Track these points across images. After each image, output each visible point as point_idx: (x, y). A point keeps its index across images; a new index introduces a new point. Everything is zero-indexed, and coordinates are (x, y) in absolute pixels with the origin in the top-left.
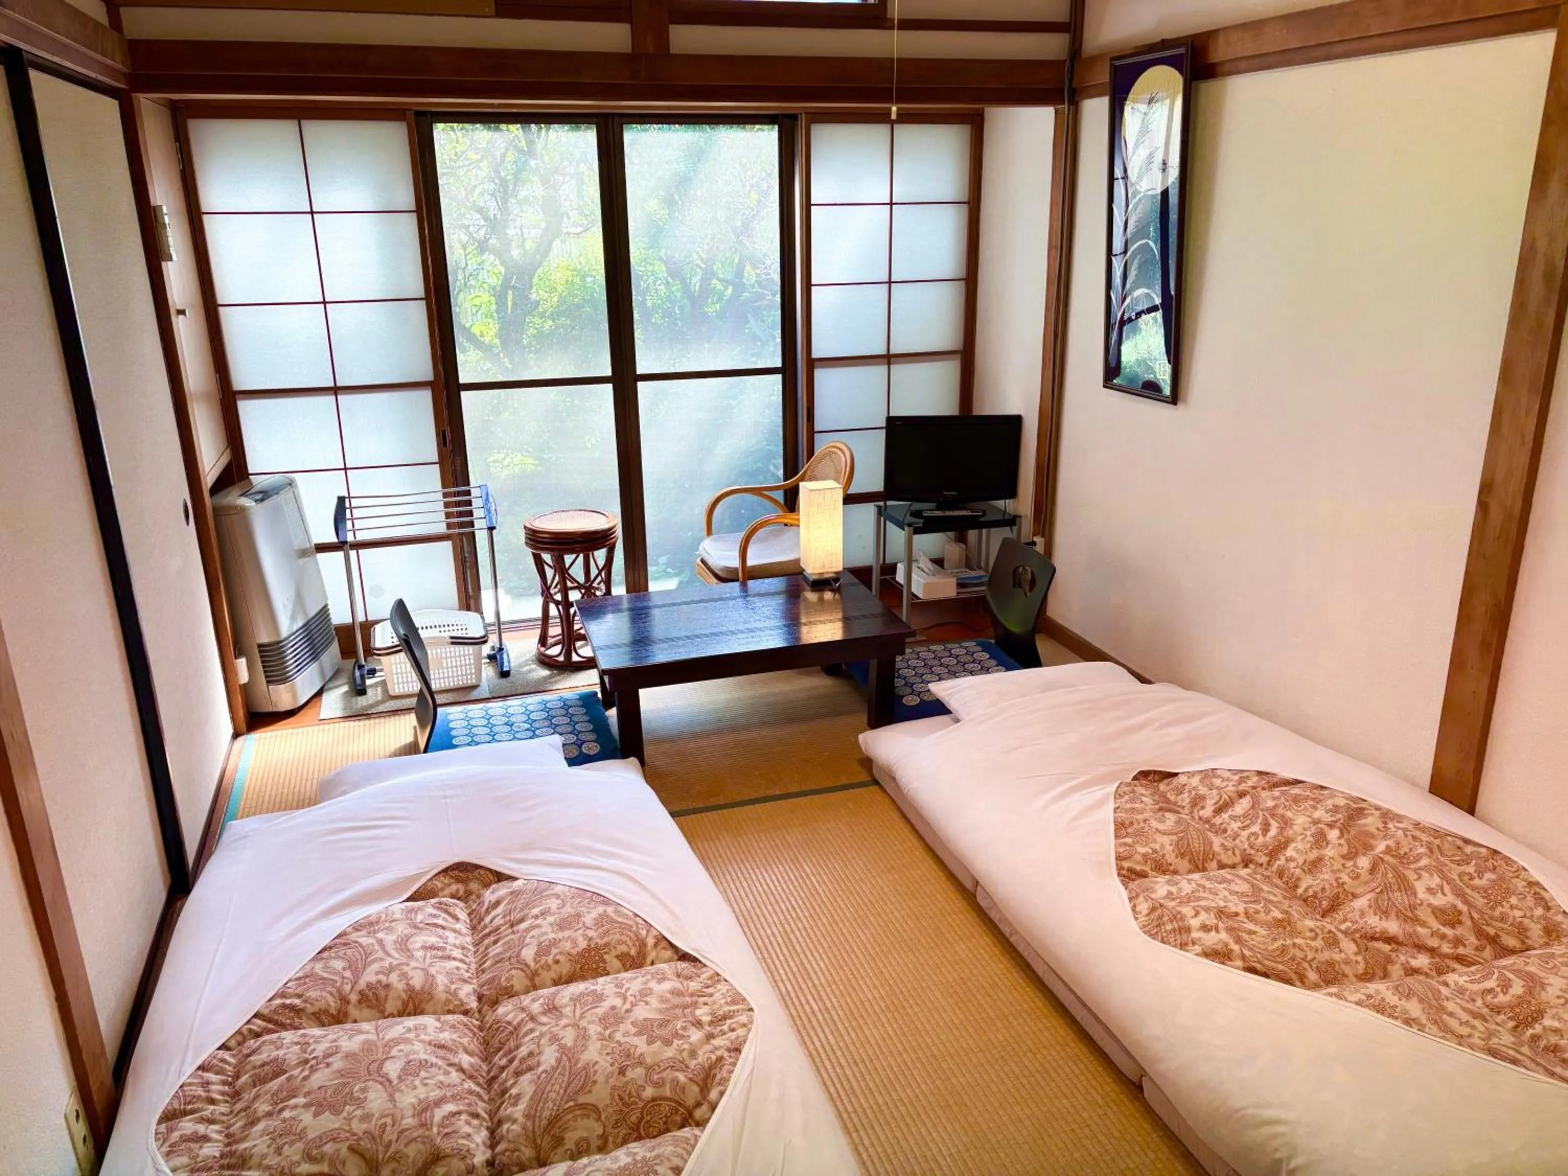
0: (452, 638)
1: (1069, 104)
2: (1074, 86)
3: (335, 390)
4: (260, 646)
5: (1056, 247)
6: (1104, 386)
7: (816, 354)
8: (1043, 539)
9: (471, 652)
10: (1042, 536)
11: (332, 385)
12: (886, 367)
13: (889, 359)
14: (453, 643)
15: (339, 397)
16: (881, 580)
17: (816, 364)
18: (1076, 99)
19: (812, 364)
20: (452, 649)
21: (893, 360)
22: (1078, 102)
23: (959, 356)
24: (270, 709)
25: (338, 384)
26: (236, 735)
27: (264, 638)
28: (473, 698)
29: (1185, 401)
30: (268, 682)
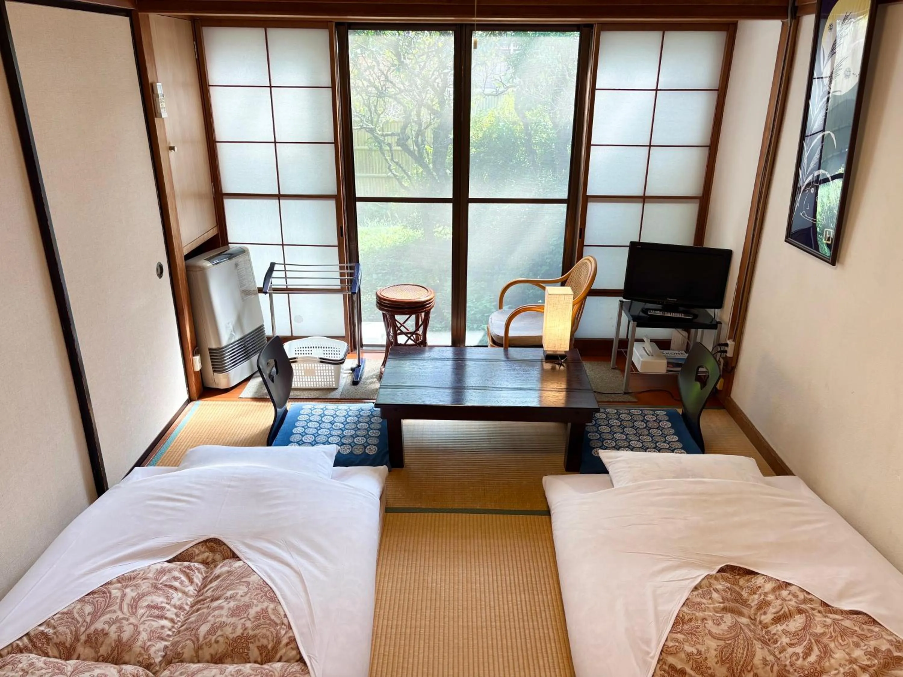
0: (321, 358)
1: (792, 18)
2: (796, 5)
3: (279, 197)
4: (210, 349)
5: (769, 129)
6: (786, 241)
7: (590, 192)
8: (734, 343)
9: (333, 368)
10: (734, 341)
11: (277, 193)
12: (642, 204)
13: (644, 199)
14: (321, 362)
15: (281, 201)
16: (618, 351)
17: (589, 199)
18: (798, 15)
19: (587, 199)
20: (321, 365)
21: (646, 200)
22: (799, 17)
23: (698, 201)
24: (215, 387)
25: (281, 193)
26: (190, 400)
27: (214, 346)
28: (329, 397)
29: (842, 264)
30: (214, 371)
